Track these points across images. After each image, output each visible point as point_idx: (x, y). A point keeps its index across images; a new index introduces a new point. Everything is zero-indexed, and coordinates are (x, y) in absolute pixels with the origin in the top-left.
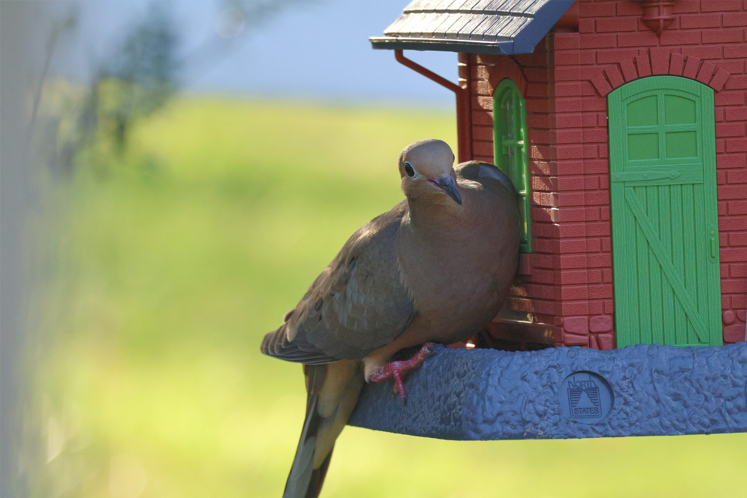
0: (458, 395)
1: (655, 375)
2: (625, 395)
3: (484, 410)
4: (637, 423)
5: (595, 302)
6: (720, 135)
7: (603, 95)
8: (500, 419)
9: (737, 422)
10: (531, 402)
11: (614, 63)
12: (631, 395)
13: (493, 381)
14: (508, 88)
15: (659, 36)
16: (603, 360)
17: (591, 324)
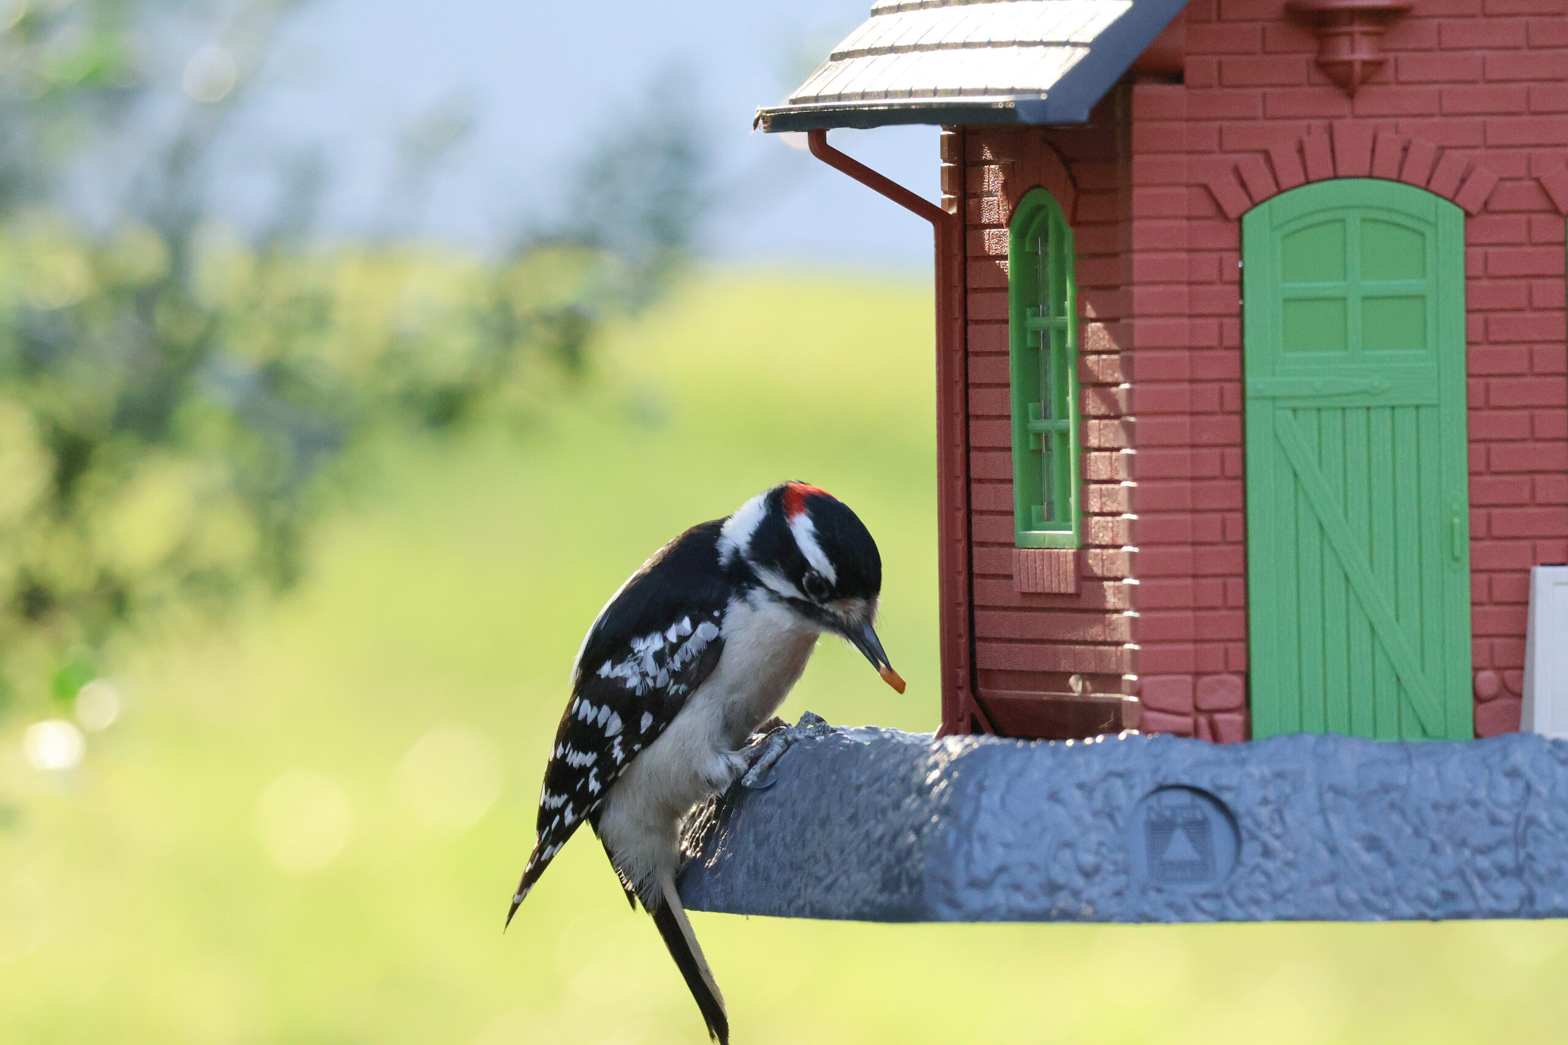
0: (918, 831)
1: (1329, 797)
2: (1266, 837)
3: (969, 859)
4: (1290, 896)
5: (1207, 646)
6: (1476, 306)
7: (1233, 215)
8: (1004, 879)
9: (1497, 897)
10: (1068, 845)
11: (1256, 151)
12: (1277, 837)
13: (991, 800)
14: (1040, 208)
15: (1351, 95)
16: (1220, 763)
17: (1200, 693)
